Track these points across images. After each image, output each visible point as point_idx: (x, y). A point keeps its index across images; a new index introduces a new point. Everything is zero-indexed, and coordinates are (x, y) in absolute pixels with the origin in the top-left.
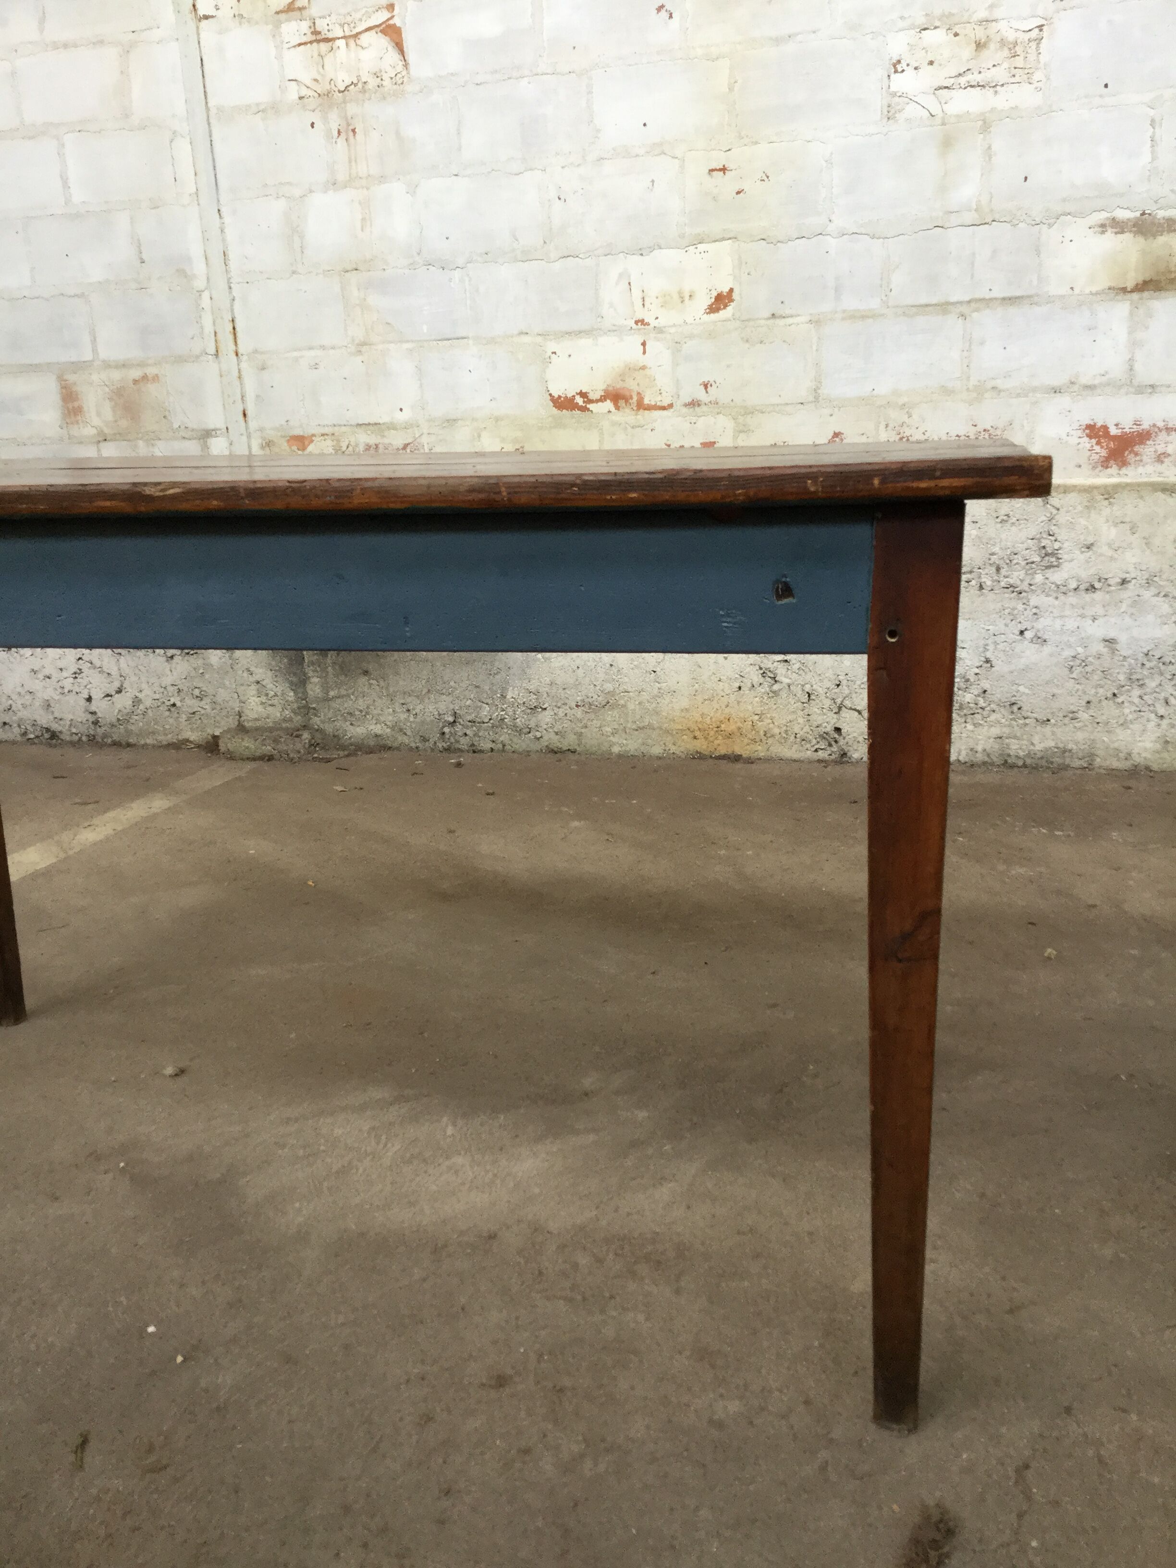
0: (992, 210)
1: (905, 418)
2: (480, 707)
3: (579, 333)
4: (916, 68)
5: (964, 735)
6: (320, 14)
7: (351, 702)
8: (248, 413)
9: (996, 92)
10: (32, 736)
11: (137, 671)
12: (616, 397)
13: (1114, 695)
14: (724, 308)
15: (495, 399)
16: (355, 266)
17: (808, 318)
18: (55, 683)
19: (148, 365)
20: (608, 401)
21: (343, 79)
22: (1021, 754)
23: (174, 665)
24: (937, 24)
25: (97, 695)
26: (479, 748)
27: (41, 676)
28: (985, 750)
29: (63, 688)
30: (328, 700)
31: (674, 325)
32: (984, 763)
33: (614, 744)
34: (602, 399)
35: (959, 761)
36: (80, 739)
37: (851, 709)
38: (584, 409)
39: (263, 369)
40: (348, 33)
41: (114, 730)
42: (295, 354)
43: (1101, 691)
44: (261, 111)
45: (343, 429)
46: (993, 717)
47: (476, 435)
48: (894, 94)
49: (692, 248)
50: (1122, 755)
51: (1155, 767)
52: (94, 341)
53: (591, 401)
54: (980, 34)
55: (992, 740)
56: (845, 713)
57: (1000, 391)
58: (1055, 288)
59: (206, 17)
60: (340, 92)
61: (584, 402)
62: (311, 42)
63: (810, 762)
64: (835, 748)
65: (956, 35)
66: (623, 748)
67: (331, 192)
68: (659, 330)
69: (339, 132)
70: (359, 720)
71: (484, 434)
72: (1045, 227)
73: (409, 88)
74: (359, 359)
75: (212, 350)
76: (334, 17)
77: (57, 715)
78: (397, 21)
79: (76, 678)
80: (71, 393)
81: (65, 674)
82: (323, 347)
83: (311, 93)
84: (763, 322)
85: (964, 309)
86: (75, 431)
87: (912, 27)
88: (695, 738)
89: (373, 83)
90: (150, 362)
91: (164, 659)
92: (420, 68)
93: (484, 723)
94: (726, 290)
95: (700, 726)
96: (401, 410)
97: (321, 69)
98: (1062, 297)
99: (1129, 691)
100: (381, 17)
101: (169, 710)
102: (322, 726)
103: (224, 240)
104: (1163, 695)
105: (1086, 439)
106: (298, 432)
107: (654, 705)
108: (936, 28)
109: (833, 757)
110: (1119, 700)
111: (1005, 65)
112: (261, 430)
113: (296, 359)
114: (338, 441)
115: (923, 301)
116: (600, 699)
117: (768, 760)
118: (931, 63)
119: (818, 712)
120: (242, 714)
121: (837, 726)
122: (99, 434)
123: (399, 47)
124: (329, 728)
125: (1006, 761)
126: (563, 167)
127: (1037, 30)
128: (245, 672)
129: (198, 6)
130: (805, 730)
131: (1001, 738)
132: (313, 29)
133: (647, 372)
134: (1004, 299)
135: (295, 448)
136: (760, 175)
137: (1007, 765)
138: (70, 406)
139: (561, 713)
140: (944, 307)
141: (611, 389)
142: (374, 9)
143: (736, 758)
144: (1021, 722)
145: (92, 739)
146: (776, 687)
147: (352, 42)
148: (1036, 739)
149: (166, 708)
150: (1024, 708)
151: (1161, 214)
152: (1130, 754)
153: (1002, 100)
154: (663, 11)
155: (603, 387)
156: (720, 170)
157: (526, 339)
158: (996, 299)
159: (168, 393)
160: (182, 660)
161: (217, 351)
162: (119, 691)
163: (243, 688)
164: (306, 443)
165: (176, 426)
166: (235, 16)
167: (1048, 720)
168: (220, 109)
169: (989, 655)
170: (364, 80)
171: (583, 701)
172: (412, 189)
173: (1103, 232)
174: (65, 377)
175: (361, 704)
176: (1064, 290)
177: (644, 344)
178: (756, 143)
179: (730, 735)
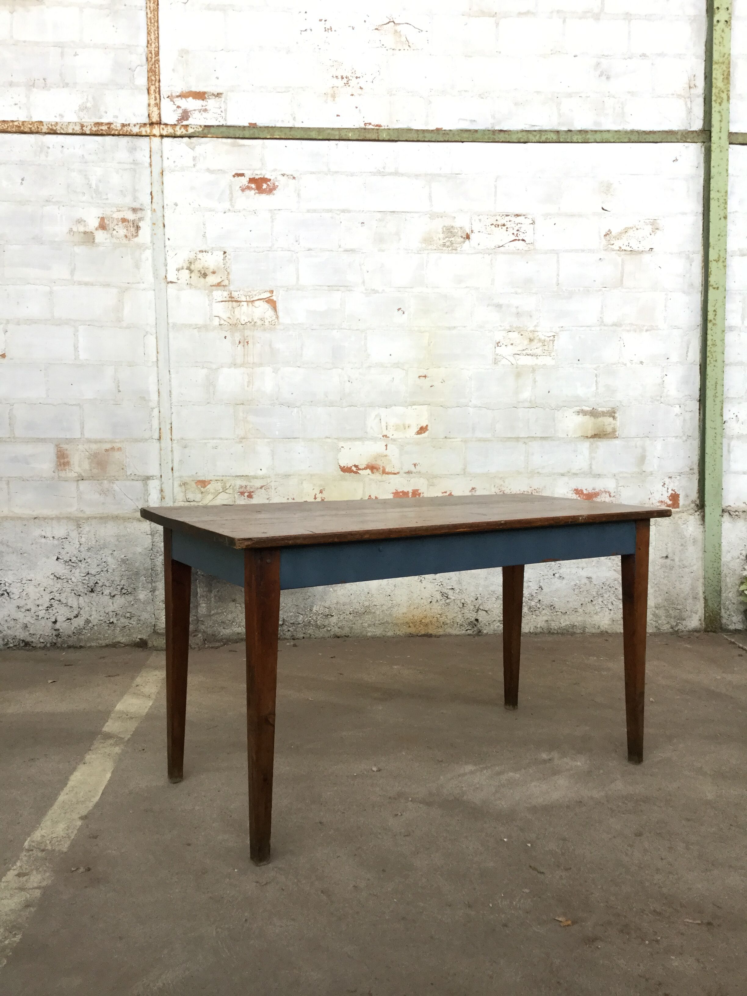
0: (536, 403)
1: (502, 483)
2: (298, 616)
3: (356, 439)
4: (506, 346)
5: (532, 620)
6: (234, 289)
7: (224, 616)
8: (174, 469)
9: (537, 358)
10: (12, 645)
11: (90, 604)
12: (372, 468)
13: (592, 601)
14: (424, 433)
15: (311, 466)
16: (242, 402)
17: (461, 439)
18: (33, 614)
19: (116, 442)
20: (368, 470)
21: (244, 319)
22: (556, 628)
23: (115, 601)
24: (514, 330)
25: (61, 619)
26: (296, 637)
27: (23, 610)
28: (541, 627)
29: (38, 616)
30: (210, 616)
31: (401, 438)
32: (541, 632)
33: (369, 631)
34: (365, 469)
35: (530, 632)
36: (46, 646)
37: (483, 610)
38: (356, 473)
39: (185, 447)
40: (248, 300)
41: (70, 639)
42: (206, 441)
43: (586, 599)
44: (198, 328)
45: (228, 478)
46: (544, 612)
47: (300, 482)
48: (497, 355)
49: (410, 407)
50: (596, 627)
51: (609, 631)
52: (83, 428)
53: (360, 469)
54: (531, 336)
55: (544, 622)
56: (480, 612)
57: (540, 474)
58: (561, 435)
59: (171, 282)
60: (241, 324)
61: (356, 469)
62: (229, 301)
63: (465, 635)
64: (475, 629)
65: (522, 335)
66: (374, 633)
67: (233, 368)
68: (394, 440)
69: (240, 342)
70: (228, 625)
71: (304, 482)
72: (556, 411)
73: (278, 327)
74: (241, 445)
75: (156, 436)
76: (241, 292)
77: (31, 632)
78: (274, 298)
79: (47, 610)
80: (63, 454)
81: (40, 608)
82: (221, 439)
83: (226, 323)
84: (441, 440)
85: (526, 441)
86: (63, 474)
87: (504, 330)
88: (410, 627)
89: (259, 323)
90: (117, 441)
91: (109, 597)
92: (284, 319)
93: (299, 624)
94: (424, 425)
95: (412, 621)
96: (261, 470)
97: (232, 313)
98: (563, 438)
99: (597, 599)
100: (267, 295)
101: (108, 626)
102: (205, 630)
103: (170, 385)
104: (611, 600)
105: (575, 495)
106: (202, 478)
107: (389, 612)
108: (514, 331)
109: (475, 633)
110: (594, 603)
111: (541, 348)
112: (181, 477)
113: (206, 443)
114: (225, 483)
115: (509, 436)
116: (362, 609)
117: (445, 635)
118: (512, 344)
119: (468, 612)
120: (156, 626)
121: (477, 618)
122: (79, 476)
123: (275, 309)
124: (210, 631)
125: (550, 631)
126: (352, 369)
127: (552, 337)
129: (167, 277)
130: (462, 621)
131: (547, 621)
132: (230, 295)
133: (387, 458)
134: (541, 437)
135: (199, 486)
136: (441, 380)
137: (550, 632)
138: (62, 461)
139: (342, 618)
140: (517, 439)
141: (370, 464)
142: (263, 291)
143: (430, 636)
144: (555, 614)
145: (54, 645)
146: (448, 601)
147: (250, 304)
148: (562, 621)
149: (107, 625)
150: (557, 607)
151: (600, 409)
152: (599, 626)
153: (541, 361)
154: (400, 311)
155: (366, 463)
156: (424, 376)
157: (329, 440)
158: (538, 437)
159: (126, 456)
160: (121, 597)
161: (160, 438)
162: (76, 616)
163: (158, 611)
164: (206, 484)
165: (129, 473)
166: (188, 284)
167: (566, 613)
168: (174, 325)
169: (541, 584)
170: (255, 321)
171: (353, 611)
172: (276, 371)
173: (579, 415)
174: (61, 446)
175: (230, 617)
176: (565, 436)
177: (386, 446)
178: (440, 367)
179: (426, 625)
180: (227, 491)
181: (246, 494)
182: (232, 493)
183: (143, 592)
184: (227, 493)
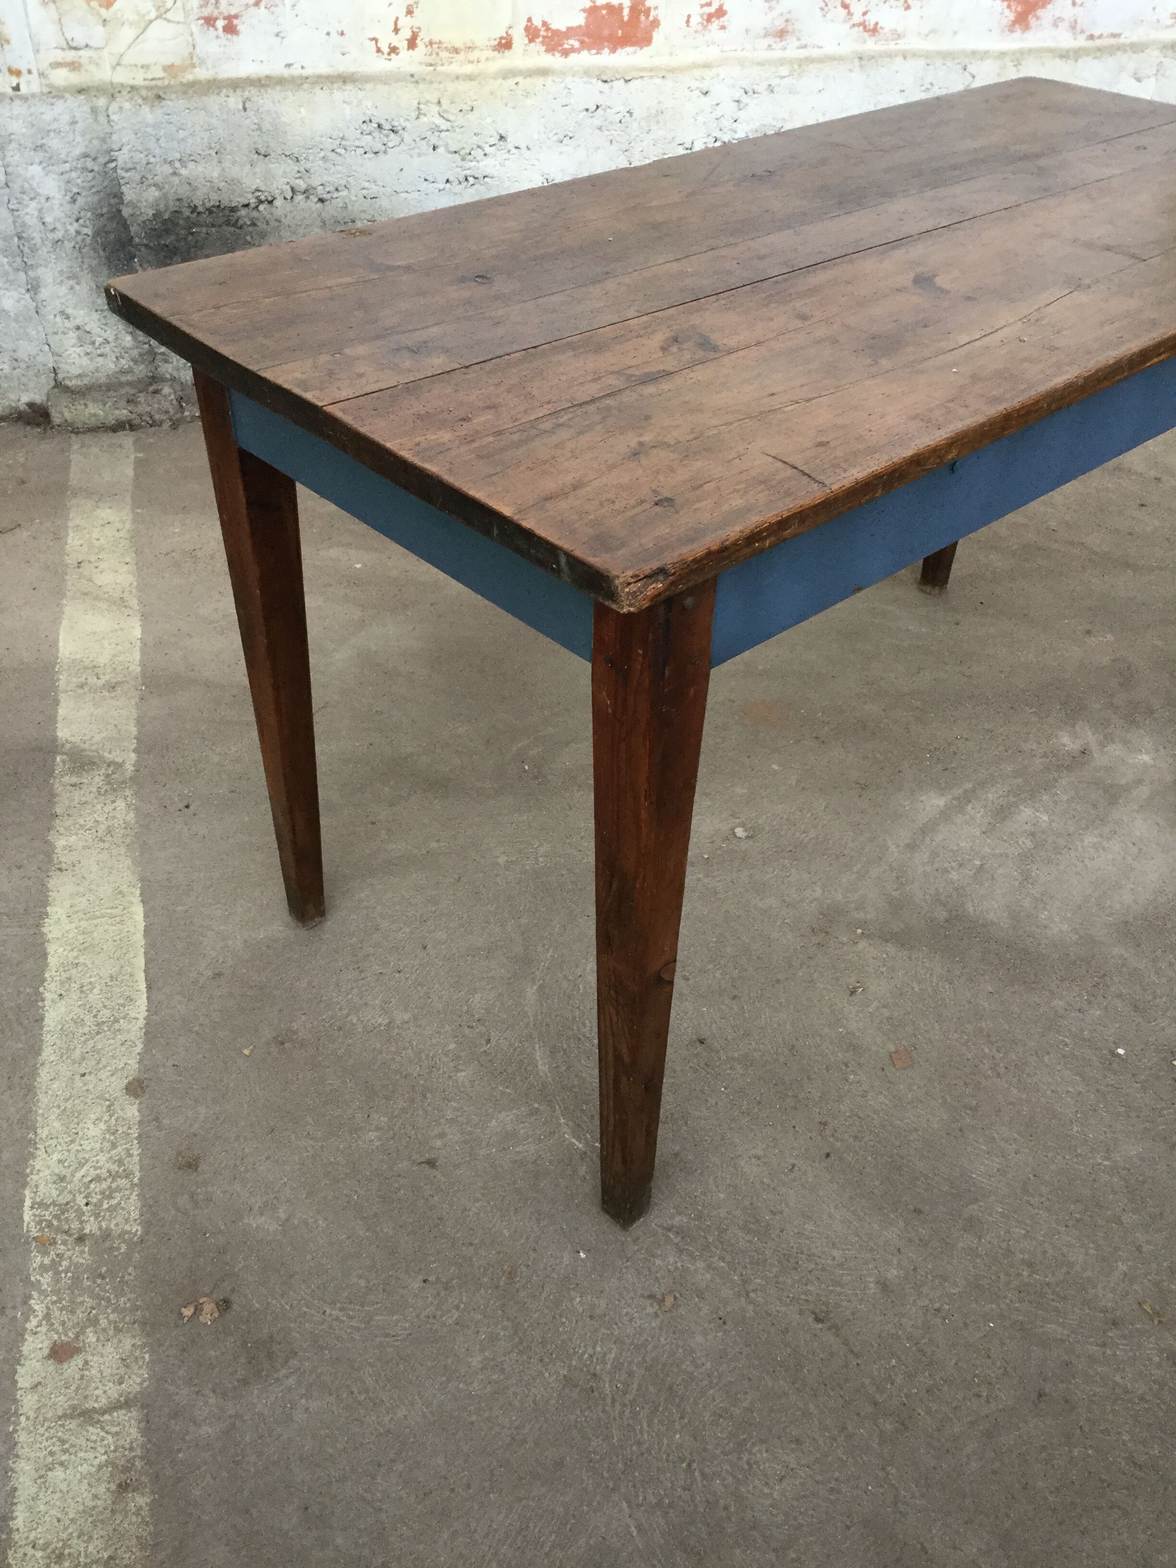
102: (175, 374)
120: (58, 371)
128: (58, 316)
163: (57, 337)
180: (169, 16)
181: (220, 23)
182: (181, 19)
183: (8, 294)
184: (169, 21)
